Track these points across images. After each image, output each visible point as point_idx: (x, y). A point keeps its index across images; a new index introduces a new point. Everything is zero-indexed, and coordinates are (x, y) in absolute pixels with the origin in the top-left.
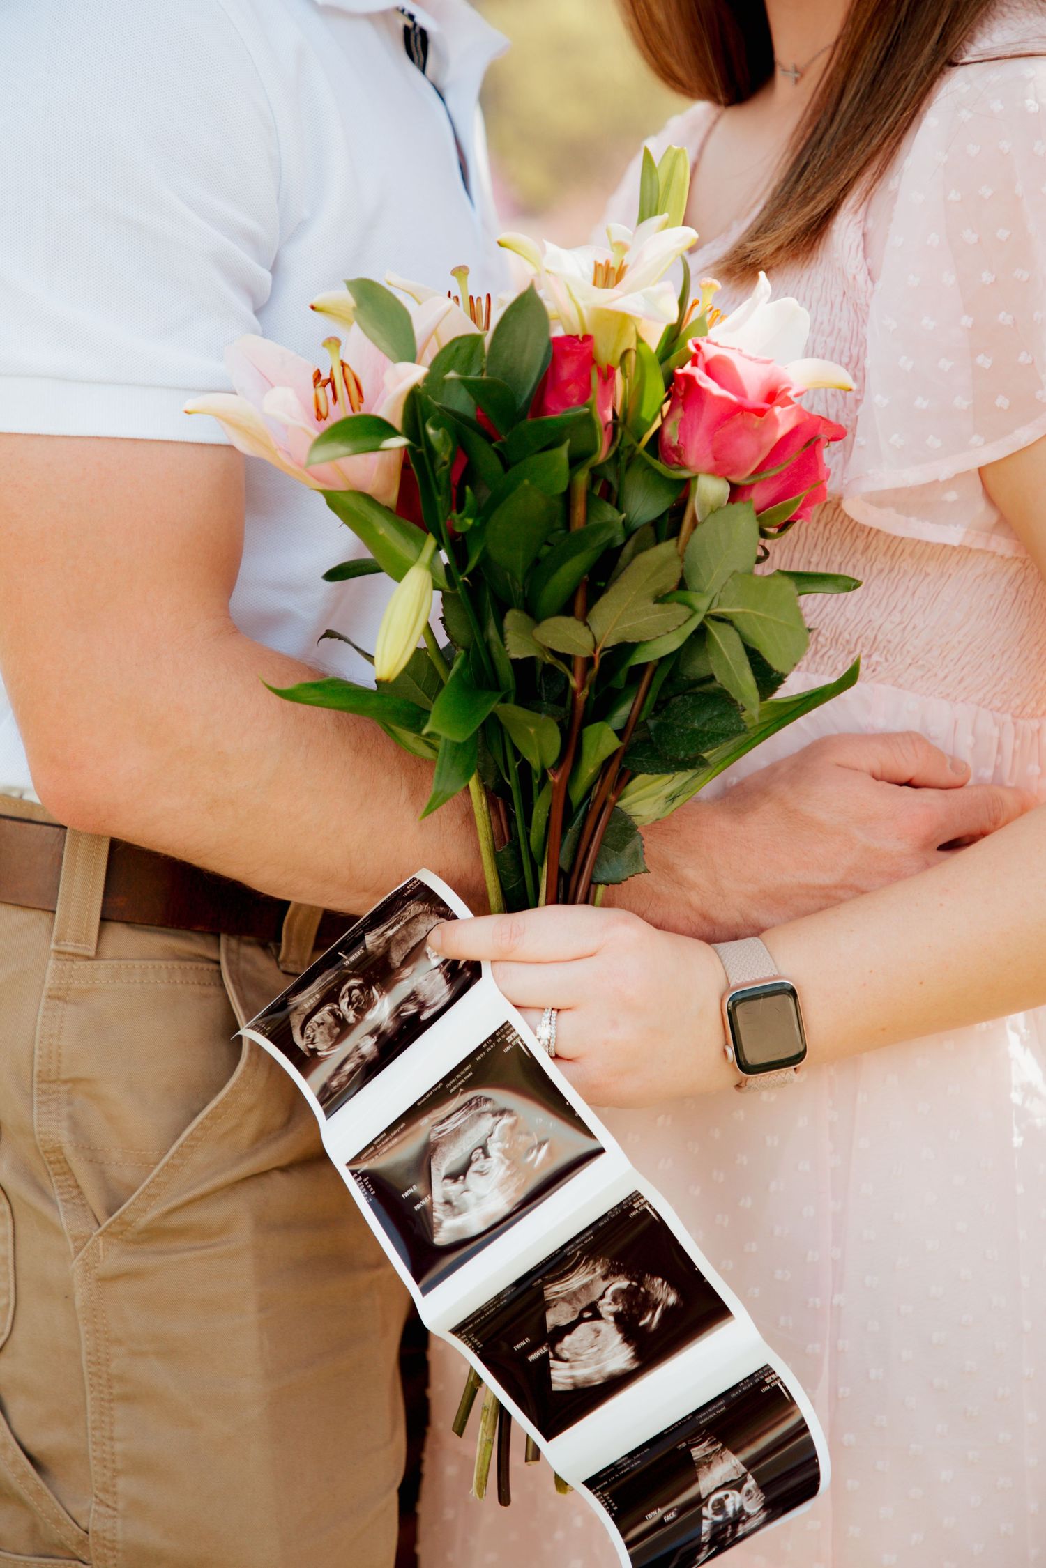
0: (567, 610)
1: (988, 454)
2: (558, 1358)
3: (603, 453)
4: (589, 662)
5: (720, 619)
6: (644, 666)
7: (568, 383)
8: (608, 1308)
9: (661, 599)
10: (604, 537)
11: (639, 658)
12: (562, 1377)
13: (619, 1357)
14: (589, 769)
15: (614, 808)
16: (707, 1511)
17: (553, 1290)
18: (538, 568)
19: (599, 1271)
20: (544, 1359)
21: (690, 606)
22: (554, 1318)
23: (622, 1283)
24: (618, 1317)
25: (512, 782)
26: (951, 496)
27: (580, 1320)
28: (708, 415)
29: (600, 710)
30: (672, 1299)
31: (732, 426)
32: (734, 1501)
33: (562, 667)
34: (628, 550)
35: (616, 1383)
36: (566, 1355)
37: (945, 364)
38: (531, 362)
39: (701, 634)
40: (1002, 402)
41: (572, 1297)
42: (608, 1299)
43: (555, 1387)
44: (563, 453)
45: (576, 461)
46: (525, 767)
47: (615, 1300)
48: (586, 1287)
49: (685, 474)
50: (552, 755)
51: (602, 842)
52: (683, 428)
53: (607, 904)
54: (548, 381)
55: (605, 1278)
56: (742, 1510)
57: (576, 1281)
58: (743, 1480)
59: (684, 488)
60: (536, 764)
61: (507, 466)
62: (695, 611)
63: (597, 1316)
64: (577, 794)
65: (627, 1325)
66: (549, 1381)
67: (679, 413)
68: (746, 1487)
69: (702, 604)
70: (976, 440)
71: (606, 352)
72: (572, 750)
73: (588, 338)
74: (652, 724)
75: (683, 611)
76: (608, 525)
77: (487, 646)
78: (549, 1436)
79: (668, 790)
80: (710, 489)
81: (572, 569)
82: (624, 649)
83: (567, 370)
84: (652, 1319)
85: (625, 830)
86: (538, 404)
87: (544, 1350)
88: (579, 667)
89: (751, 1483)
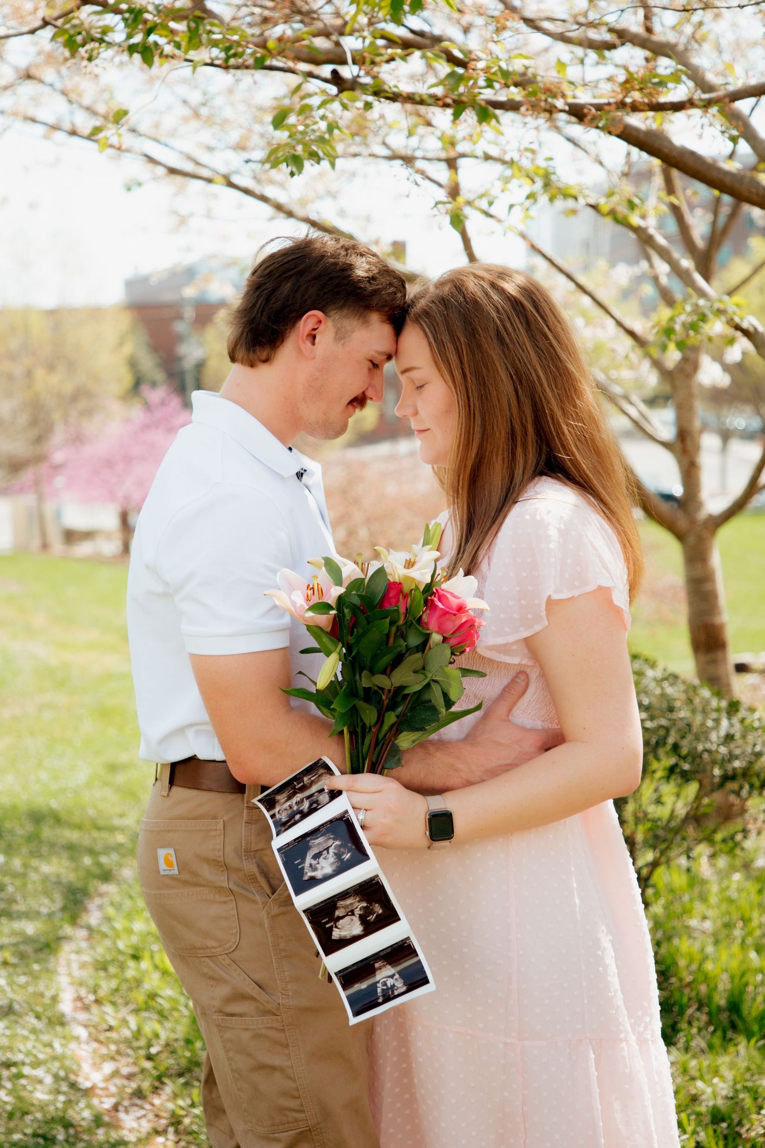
0: (384, 672)
1: (526, 634)
2: (336, 927)
3: (401, 622)
4: (389, 691)
5: (436, 681)
6: (408, 695)
7: (392, 598)
8: (357, 912)
9: (415, 672)
10: (399, 649)
11: (406, 692)
12: (336, 934)
13: (357, 929)
14: (386, 727)
15: (393, 743)
16: (379, 985)
17: (341, 903)
18: (376, 657)
19: (357, 899)
20: (331, 927)
21: (425, 675)
22: (338, 913)
23: (364, 904)
24: (360, 916)
25: (359, 730)
26: (515, 647)
27: (347, 915)
28: (438, 613)
29: (392, 707)
30: (380, 912)
31: (445, 618)
32: (390, 982)
33: (380, 692)
34: (406, 655)
35: (355, 939)
36: (339, 926)
37: (511, 603)
38: (381, 589)
39: (428, 686)
40: (530, 616)
41: (345, 907)
42: (358, 909)
43: (333, 938)
44: (388, 620)
45: (392, 623)
46: (364, 725)
47: (360, 910)
48: (352, 904)
49: (428, 632)
50: (373, 722)
51: (388, 754)
52: (429, 616)
53: (387, 776)
54: (385, 596)
55: (359, 902)
56: (394, 985)
57: (348, 902)
58: (394, 975)
59: (427, 637)
60: (368, 725)
61: (369, 623)
62: (426, 677)
63: (353, 914)
64: (381, 736)
65: (363, 919)
66: (331, 935)
67: (428, 611)
68: (395, 977)
69: (429, 675)
70: (522, 629)
71: (406, 588)
72: (380, 720)
73: (400, 584)
74: (409, 714)
75: (423, 676)
76: (400, 646)
77: (355, 682)
78: (327, 955)
79: (413, 738)
80: (436, 638)
81: (386, 659)
82: (402, 688)
83: (392, 594)
84: (372, 918)
85: (396, 752)
86: (381, 604)
87: (332, 924)
88: (386, 693)
89: (397, 976)
